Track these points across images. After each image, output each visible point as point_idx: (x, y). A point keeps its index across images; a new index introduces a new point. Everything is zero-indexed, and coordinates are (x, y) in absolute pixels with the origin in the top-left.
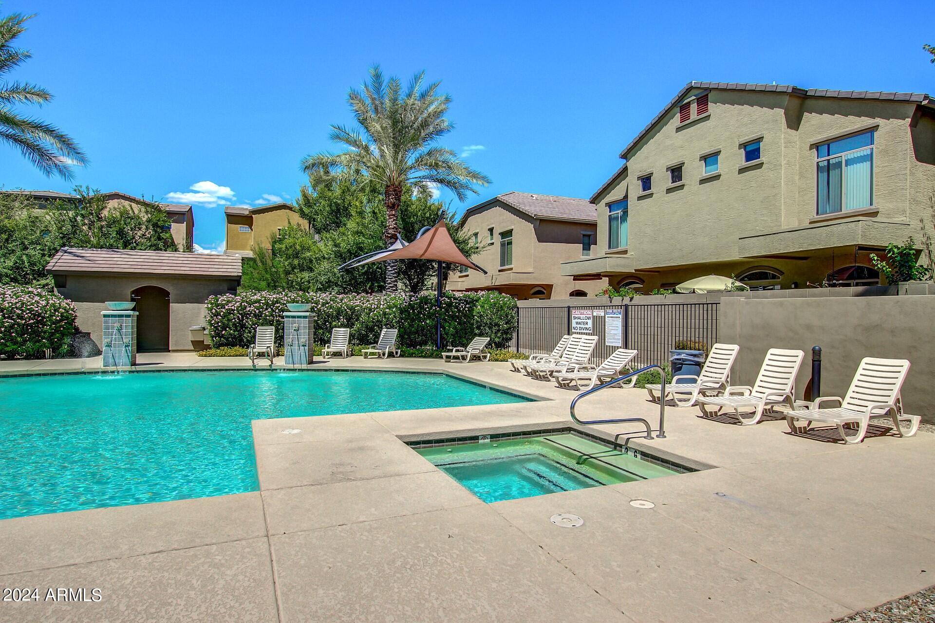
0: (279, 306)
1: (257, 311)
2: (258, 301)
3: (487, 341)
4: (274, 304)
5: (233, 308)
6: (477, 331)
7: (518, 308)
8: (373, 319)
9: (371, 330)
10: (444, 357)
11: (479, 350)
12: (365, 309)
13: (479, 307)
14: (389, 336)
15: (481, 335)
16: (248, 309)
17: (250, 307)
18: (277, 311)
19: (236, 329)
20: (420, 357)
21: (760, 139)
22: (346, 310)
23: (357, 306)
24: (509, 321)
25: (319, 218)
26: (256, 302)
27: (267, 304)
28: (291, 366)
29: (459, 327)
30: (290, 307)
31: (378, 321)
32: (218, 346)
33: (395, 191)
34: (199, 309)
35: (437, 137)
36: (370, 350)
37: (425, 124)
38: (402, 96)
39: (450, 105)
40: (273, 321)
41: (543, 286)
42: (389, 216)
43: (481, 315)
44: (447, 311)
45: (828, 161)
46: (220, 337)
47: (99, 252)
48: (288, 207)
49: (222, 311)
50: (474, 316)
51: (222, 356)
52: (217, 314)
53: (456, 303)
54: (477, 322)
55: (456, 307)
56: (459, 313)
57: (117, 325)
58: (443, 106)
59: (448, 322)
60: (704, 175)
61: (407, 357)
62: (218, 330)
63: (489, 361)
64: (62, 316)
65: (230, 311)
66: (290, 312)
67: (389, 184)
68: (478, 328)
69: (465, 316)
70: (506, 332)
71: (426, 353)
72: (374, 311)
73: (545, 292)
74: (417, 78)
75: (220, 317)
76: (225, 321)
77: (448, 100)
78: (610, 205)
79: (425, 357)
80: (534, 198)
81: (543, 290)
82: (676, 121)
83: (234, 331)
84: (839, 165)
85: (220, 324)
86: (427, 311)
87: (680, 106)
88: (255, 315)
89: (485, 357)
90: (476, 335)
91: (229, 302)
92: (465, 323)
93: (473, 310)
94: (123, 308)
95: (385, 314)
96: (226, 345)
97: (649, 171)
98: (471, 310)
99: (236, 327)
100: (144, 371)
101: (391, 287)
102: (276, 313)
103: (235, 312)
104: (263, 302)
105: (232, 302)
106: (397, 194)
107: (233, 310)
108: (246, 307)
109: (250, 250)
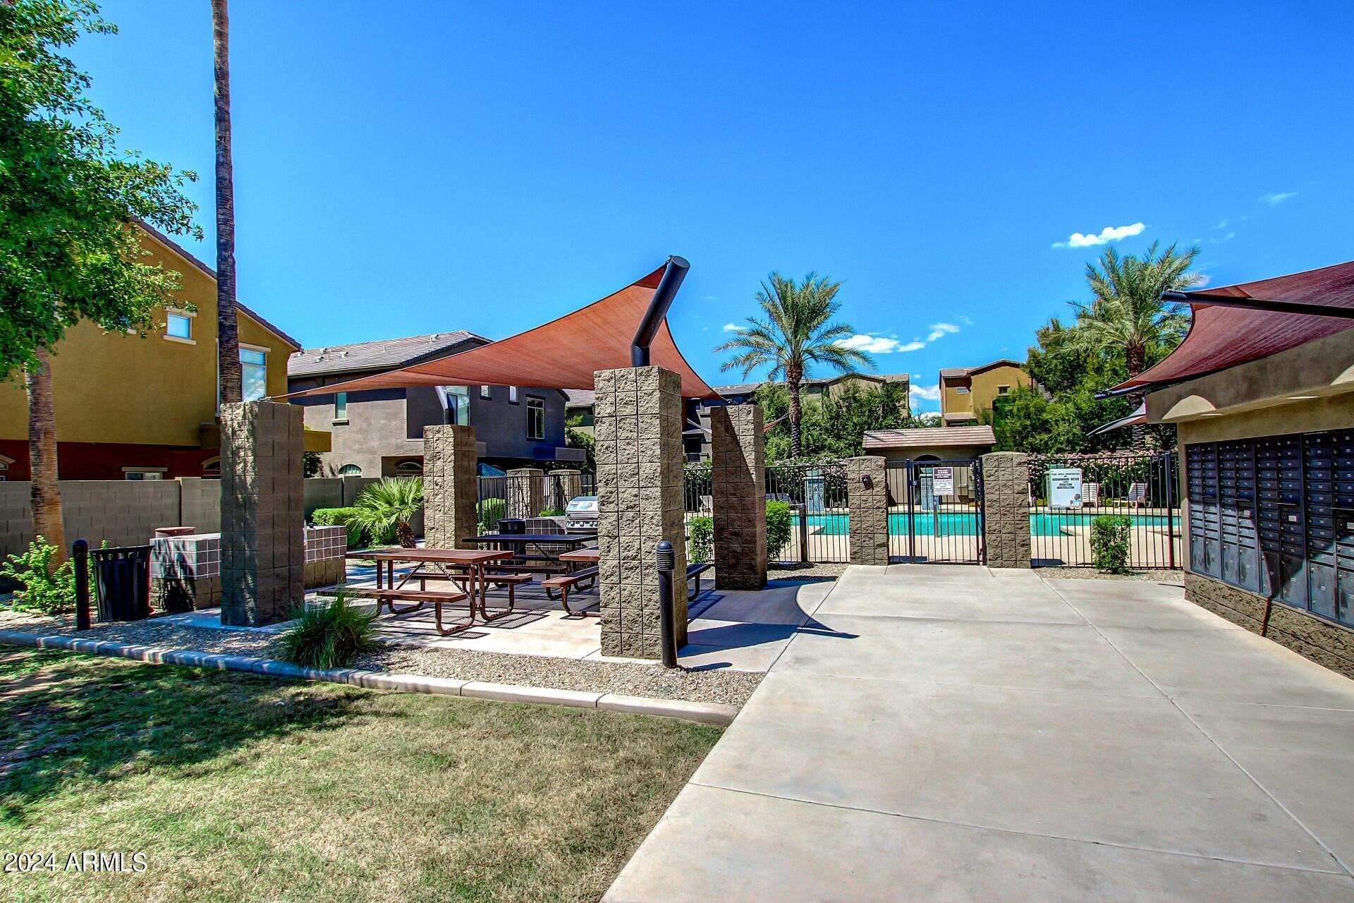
8: (1121, 475)
9: (1119, 484)
12: (1112, 466)
31: (1126, 477)
33: (1137, 353)
34: (962, 471)
36: (1120, 501)
39: (1195, 257)
67: (1130, 347)
72: (1122, 468)
101: (1136, 445)
106: (1139, 356)
109: (969, 411)
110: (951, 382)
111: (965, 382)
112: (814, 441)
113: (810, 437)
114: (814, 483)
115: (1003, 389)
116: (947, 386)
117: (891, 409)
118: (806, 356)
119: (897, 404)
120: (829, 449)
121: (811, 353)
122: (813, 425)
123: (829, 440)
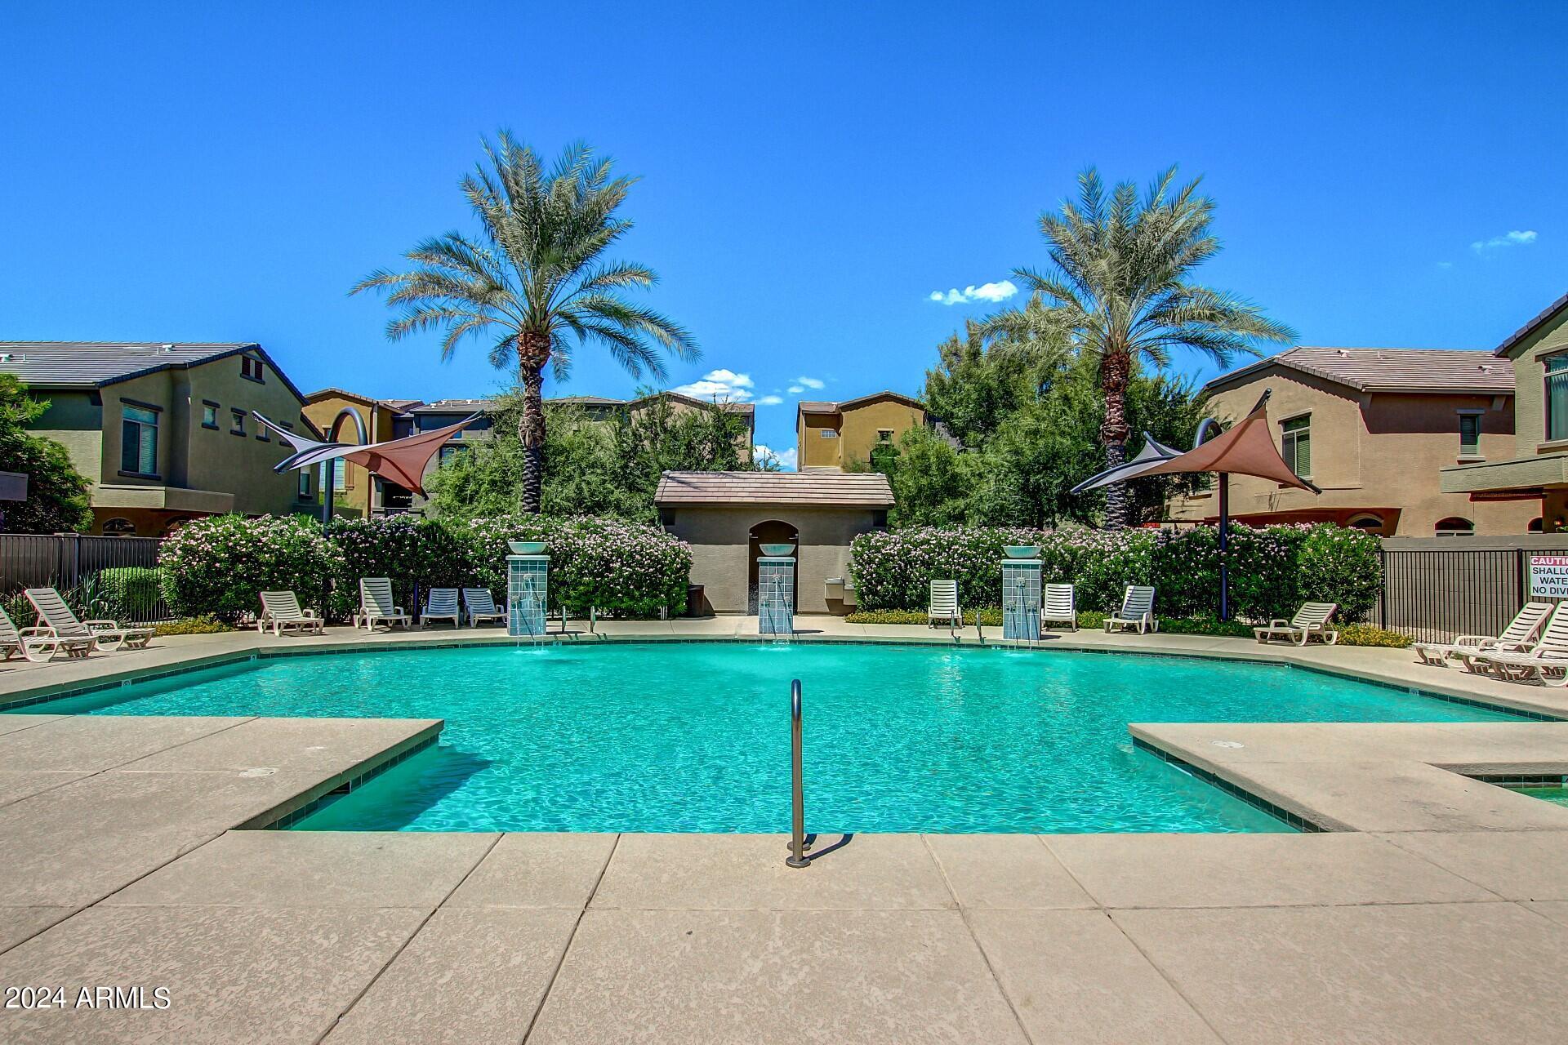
0: (958, 549)
1: (927, 557)
2: (928, 542)
3: (1332, 609)
4: (950, 544)
5: (892, 551)
6: (1303, 592)
7: (1383, 552)
8: (1108, 569)
9: (1104, 587)
10: (1258, 635)
11: (1321, 624)
12: (1092, 552)
13: (1310, 550)
14: (1137, 597)
15: (1312, 598)
16: (913, 553)
17: (916, 550)
18: (956, 556)
19: (897, 583)
20: (1194, 633)
22: (1061, 554)
23: (1080, 548)
24: (1370, 575)
25: (959, 412)
26: (922, 543)
27: (939, 545)
28: (1013, 642)
29: (1267, 584)
30: (1009, 550)
31: (1115, 573)
32: (871, 608)
33: (1120, 362)
34: (836, 554)
35: (1191, 267)
36: (1113, 620)
37: (1171, 250)
38: (1136, 211)
39: (1214, 212)
40: (950, 572)
41: (1379, 512)
42: (1110, 403)
43: (1314, 564)
44: (1241, 556)
46: (874, 595)
47: (705, 476)
48: (893, 397)
49: (877, 557)
50: (1298, 566)
51: (880, 623)
52: (870, 561)
53: (1260, 544)
54: (1304, 576)
55: (1261, 550)
56: (1267, 562)
57: (776, 577)
58: (1203, 217)
59: (1246, 576)
61: (1170, 632)
62: (871, 584)
63: (1336, 643)
64: (682, 563)
65: (888, 558)
66: (1009, 558)
67: (1110, 352)
68: (1307, 586)
69: (1279, 565)
70: (1364, 594)
71: (1206, 627)
72: (1109, 556)
73: (1382, 521)
74: (1161, 181)
75: (874, 566)
76: (881, 571)
77: (1208, 206)
78: (1548, 360)
79: (1203, 633)
80: (1343, 356)
81: (1378, 520)
83: (893, 586)
85: (874, 575)
86: (1201, 556)
88: (923, 563)
89: (1329, 638)
90: (1300, 597)
91: (886, 543)
92: (1279, 577)
93: (1296, 555)
94: (782, 554)
95: (1127, 562)
96: (882, 606)
98: (1292, 557)
99: (896, 580)
100: (808, 642)
101: (1115, 518)
102: (953, 559)
103: (896, 557)
104: (934, 542)
105: (891, 542)
106: (1123, 368)
107: (893, 556)
108: (909, 551)
109: (837, 465)
110: (815, 419)
111: (832, 420)
112: (592, 495)
113: (584, 485)
114: (525, 569)
115: (884, 435)
116: (807, 425)
117: (723, 449)
118: (556, 320)
119: (732, 442)
120: (618, 507)
121: (572, 320)
122: (593, 466)
123: (617, 492)
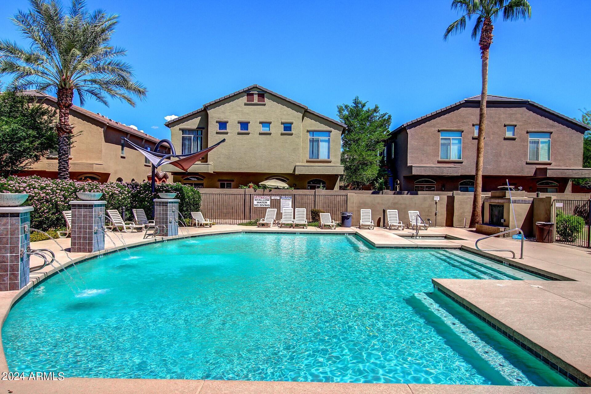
21: (292, 123)
28: (171, 237)
45: (313, 138)
60: (262, 131)
78: (184, 131)
82: (244, 99)
84: (318, 141)
87: (248, 93)
97: (225, 120)
